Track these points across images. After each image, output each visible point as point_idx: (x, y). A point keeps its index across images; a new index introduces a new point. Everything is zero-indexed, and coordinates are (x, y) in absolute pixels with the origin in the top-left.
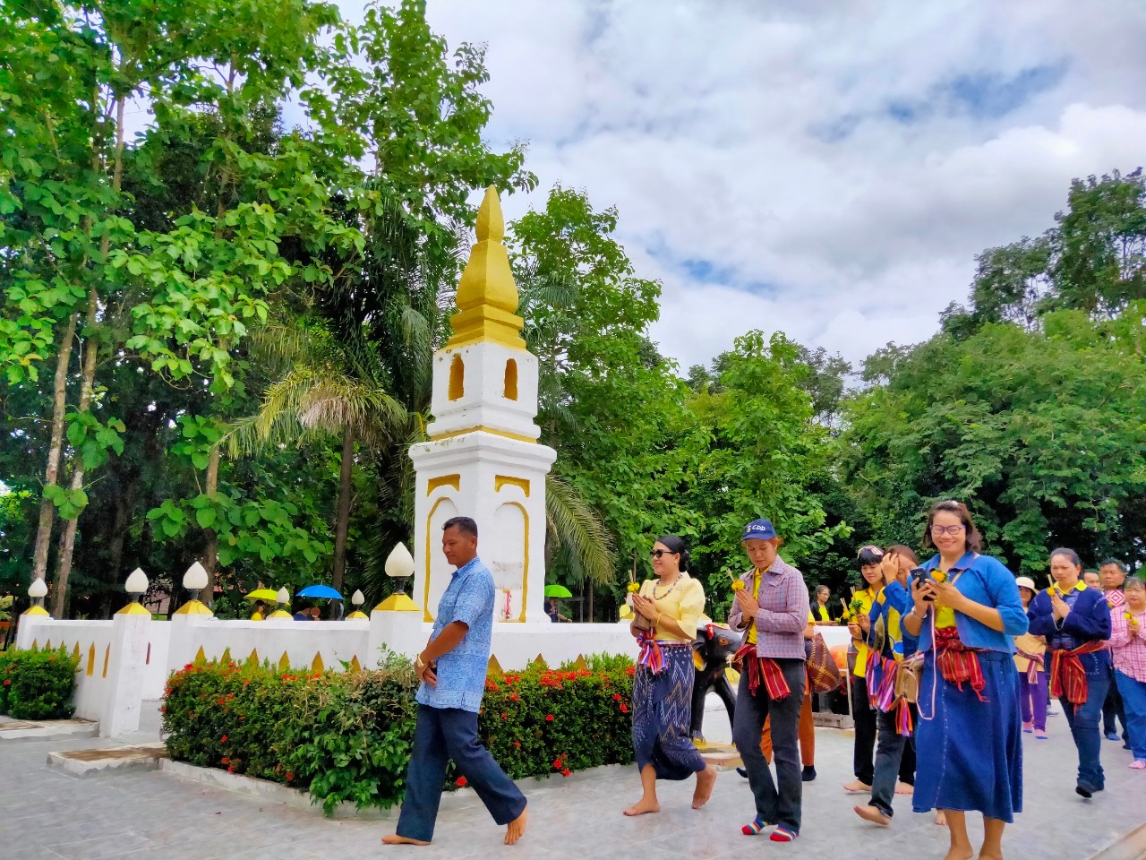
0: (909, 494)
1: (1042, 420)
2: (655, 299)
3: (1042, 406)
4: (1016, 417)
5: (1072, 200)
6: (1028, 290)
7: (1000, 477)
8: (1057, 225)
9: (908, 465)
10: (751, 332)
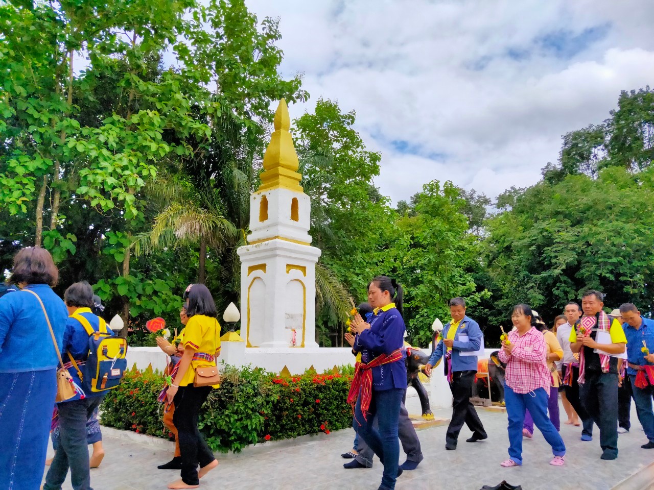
0: (524, 273)
1: (600, 230)
2: (377, 163)
3: (601, 222)
4: (585, 228)
5: (620, 102)
6: (592, 155)
7: (576, 263)
8: (611, 117)
9: (523, 256)
10: (432, 181)
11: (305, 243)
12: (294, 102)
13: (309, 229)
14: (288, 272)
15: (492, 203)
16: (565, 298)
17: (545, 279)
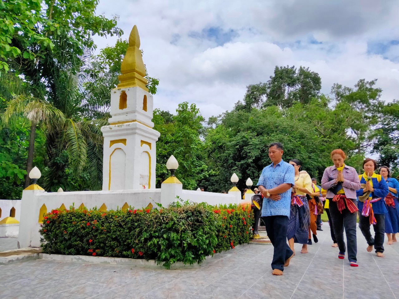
0: (231, 161)
1: (273, 139)
3: (273, 134)
4: (266, 138)
5: (275, 72)
6: (261, 99)
7: (260, 156)
8: (270, 79)
9: (231, 152)
10: (184, 102)
11: (150, 127)
12: (112, 35)
13: (152, 118)
14: (141, 146)
15: (205, 121)
16: (253, 175)
17: (242, 165)
